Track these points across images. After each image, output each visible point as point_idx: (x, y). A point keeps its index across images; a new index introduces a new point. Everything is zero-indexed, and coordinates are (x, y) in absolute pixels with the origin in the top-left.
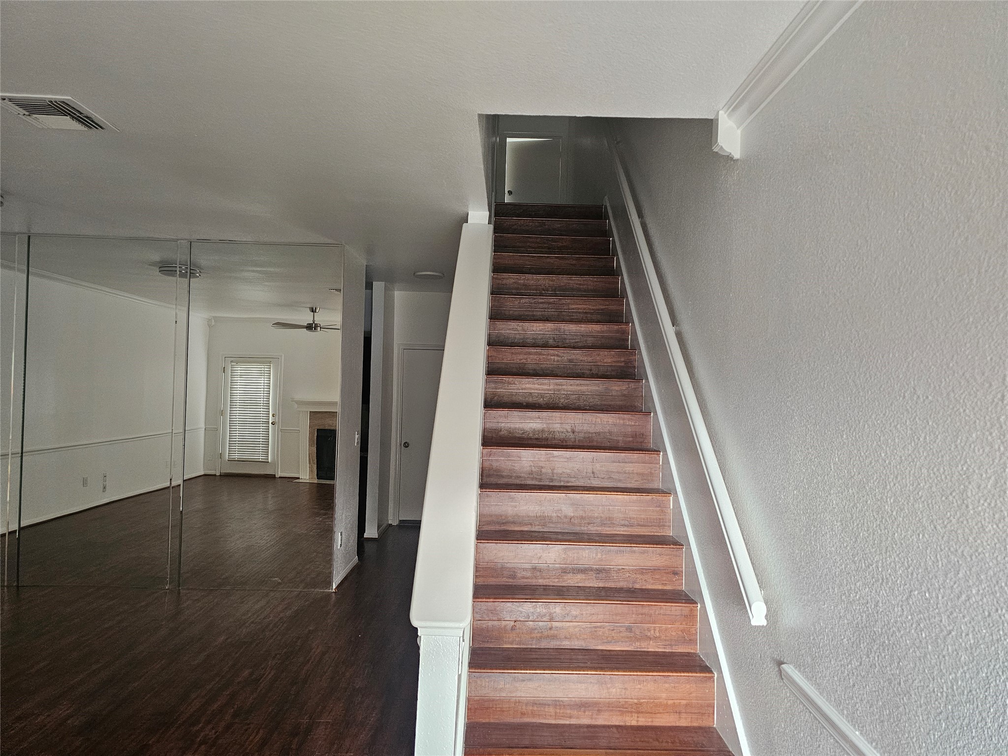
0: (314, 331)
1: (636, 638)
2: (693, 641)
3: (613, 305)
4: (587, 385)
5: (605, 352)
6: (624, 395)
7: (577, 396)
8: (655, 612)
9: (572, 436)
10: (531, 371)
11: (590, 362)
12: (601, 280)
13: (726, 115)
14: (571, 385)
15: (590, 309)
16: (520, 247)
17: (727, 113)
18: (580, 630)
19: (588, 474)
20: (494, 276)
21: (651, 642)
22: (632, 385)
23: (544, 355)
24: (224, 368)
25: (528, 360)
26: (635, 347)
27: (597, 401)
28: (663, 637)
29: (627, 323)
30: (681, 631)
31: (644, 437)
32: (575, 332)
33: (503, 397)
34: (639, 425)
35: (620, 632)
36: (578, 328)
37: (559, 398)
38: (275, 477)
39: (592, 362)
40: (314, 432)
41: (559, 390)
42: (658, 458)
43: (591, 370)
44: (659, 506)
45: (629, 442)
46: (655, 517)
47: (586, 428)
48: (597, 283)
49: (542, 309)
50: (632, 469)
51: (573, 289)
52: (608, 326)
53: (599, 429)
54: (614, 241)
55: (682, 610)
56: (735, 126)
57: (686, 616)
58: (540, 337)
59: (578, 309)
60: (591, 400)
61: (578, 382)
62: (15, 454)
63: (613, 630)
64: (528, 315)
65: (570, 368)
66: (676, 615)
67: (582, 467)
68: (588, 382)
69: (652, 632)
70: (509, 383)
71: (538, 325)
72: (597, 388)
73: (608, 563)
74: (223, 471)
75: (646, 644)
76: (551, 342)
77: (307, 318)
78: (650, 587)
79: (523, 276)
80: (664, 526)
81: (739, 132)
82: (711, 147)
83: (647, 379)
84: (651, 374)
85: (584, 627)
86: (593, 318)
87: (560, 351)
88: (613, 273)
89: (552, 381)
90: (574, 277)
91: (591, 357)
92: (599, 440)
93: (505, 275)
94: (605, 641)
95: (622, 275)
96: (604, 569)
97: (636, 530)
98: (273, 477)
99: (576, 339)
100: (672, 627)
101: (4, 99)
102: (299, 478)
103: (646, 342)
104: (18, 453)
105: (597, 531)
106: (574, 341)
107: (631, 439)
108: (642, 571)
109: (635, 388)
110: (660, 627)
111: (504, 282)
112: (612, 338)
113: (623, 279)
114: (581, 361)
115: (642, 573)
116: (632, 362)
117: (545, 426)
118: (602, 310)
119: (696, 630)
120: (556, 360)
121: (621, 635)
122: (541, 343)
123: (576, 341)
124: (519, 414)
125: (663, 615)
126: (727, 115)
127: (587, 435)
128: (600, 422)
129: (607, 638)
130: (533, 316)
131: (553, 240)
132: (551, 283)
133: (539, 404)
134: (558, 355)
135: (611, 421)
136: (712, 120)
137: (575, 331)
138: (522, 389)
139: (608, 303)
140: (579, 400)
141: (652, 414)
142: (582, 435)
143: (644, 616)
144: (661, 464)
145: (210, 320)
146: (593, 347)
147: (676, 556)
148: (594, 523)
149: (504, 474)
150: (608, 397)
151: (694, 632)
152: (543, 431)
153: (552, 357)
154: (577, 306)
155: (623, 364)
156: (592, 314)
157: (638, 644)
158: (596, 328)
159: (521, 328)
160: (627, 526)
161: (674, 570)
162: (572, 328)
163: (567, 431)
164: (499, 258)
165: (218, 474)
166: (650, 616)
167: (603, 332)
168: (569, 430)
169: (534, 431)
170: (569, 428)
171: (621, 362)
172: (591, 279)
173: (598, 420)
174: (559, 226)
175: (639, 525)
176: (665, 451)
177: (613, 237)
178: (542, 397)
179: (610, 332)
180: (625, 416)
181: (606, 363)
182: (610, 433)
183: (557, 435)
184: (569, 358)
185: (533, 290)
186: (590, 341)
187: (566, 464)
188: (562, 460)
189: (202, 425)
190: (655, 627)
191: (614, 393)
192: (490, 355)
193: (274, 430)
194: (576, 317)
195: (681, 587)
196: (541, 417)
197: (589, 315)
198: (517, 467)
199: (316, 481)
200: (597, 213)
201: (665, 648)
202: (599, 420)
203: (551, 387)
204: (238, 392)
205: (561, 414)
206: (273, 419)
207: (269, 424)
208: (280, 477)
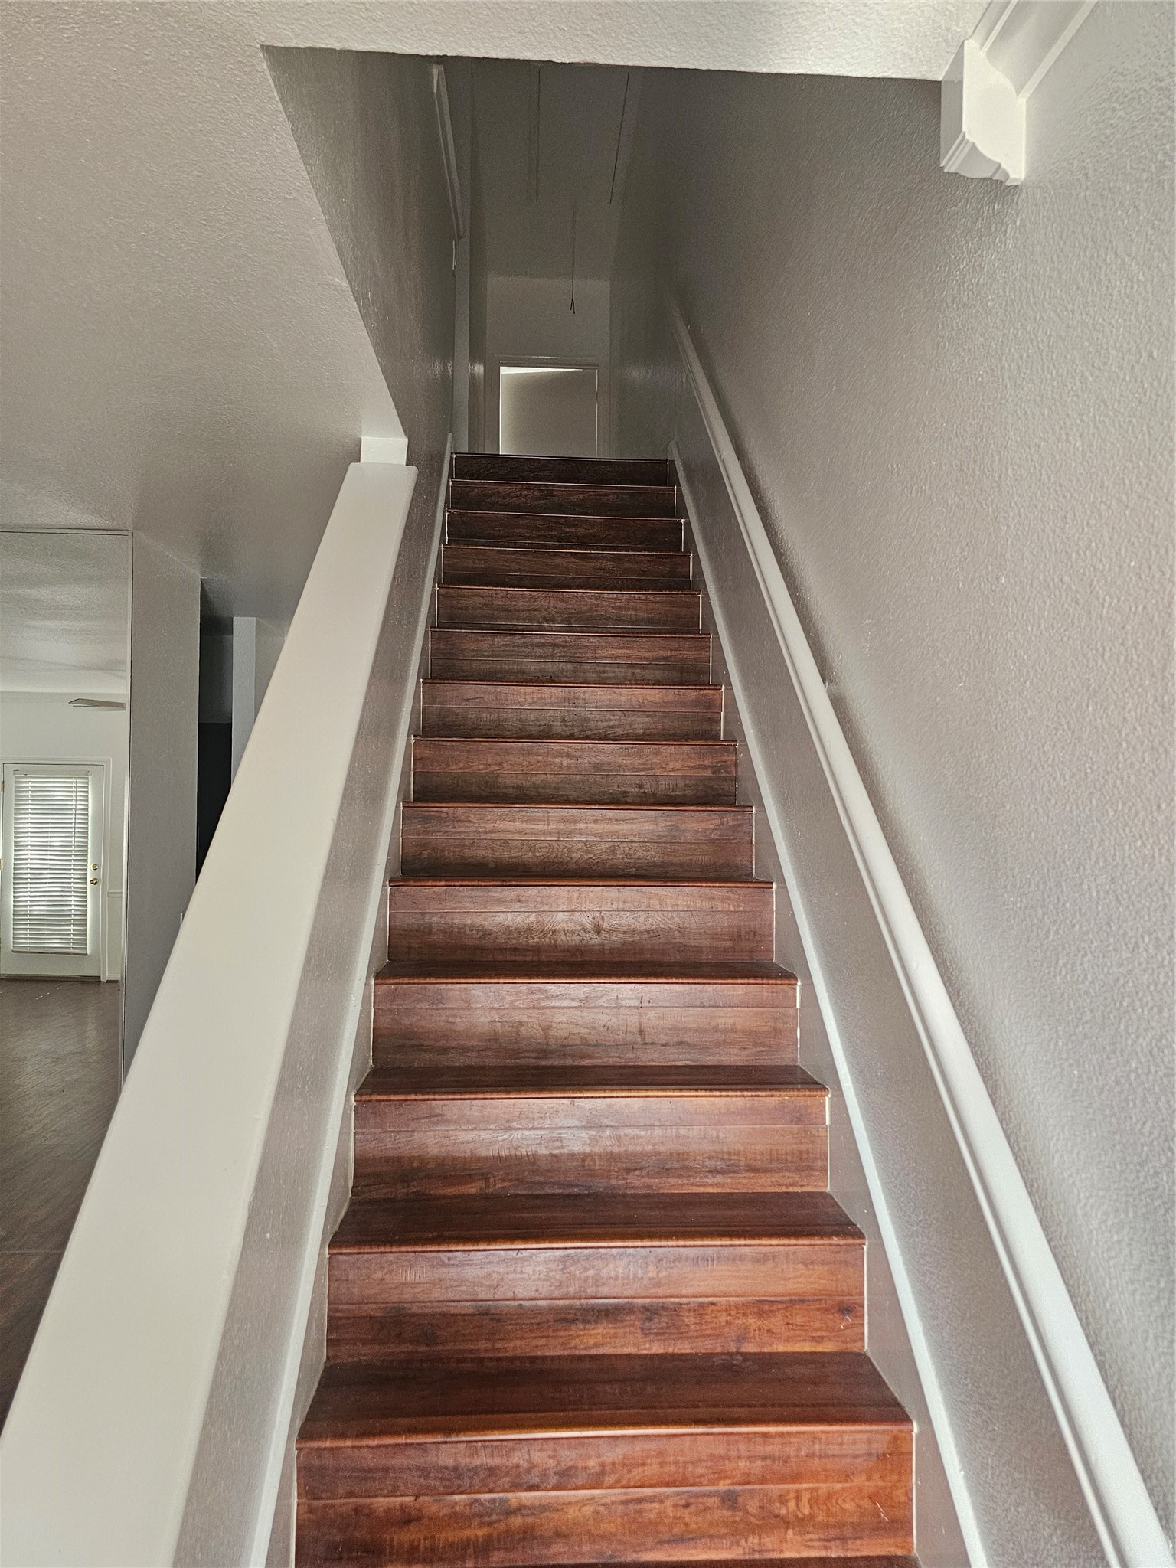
1: (748, 1523)
2: (900, 1526)
3: (688, 649)
4: (632, 820)
5: (668, 749)
6: (712, 842)
7: (608, 845)
8: (799, 1450)
9: (594, 940)
10: (511, 791)
11: (639, 770)
12: (664, 598)
13: (983, 53)
14: (596, 821)
15: (638, 658)
16: (501, 537)
17: (989, 43)
18: (597, 1512)
19: (630, 1038)
20: (441, 591)
21: (790, 1533)
22: (730, 819)
23: (537, 754)
24: (3, 782)
25: (505, 765)
26: (735, 738)
27: (651, 855)
28: (821, 1517)
29: (716, 686)
30: (870, 1498)
31: (758, 938)
32: (607, 706)
33: (443, 851)
34: (745, 912)
35: (707, 1509)
36: (614, 697)
37: (570, 851)
38: (99, 982)
39: (644, 769)
41: (570, 833)
42: (790, 993)
43: (640, 786)
44: (799, 1121)
45: (725, 950)
46: (789, 1148)
47: (627, 920)
48: (656, 606)
49: (539, 657)
50: (731, 1021)
51: (605, 619)
52: (676, 691)
53: (655, 922)
54: (688, 524)
55: (869, 1441)
56: (1010, 86)
57: (882, 1457)
58: (532, 717)
59: (616, 657)
60: (640, 854)
61: (610, 814)
63: (687, 1506)
64: (511, 672)
65: (595, 782)
66: (855, 1456)
67: (614, 1019)
68: (633, 814)
69: (792, 1504)
70: (456, 820)
71: (528, 690)
72: (652, 827)
73: (673, 1291)
74: (4, 971)
75: (775, 1539)
76: (558, 727)
78: (781, 1348)
79: (501, 592)
80: (812, 1169)
81: (1022, 102)
82: (938, 160)
83: (761, 805)
84: (770, 796)
85: (608, 1500)
86: (647, 676)
87: (575, 748)
88: (685, 584)
89: (553, 813)
90: (608, 594)
91: (641, 757)
92: (657, 947)
93: (466, 589)
94: (666, 1537)
95: (706, 589)
96: (664, 1308)
97: (745, 1181)
98: (95, 981)
99: (610, 720)
100: (843, 1489)
103: (758, 723)
106: (605, 724)
107: (729, 943)
108: (762, 1307)
109: (736, 826)
110: (813, 1490)
111: (463, 602)
112: (685, 717)
113: (706, 596)
114: (619, 766)
115: (761, 1314)
116: (728, 766)
117: (532, 918)
118: (665, 659)
119: (908, 1493)
120: (565, 764)
121: (709, 1517)
122: (535, 730)
123: (612, 723)
124: (473, 893)
125: (820, 1456)
126: (989, 53)
127: (629, 938)
128: (658, 908)
129: (670, 1530)
130: (523, 672)
131: (568, 523)
132: (560, 605)
133: (524, 865)
134: (568, 755)
135: (682, 903)
136: (940, 82)
137: (607, 703)
138: (486, 833)
139: (676, 645)
140: (613, 852)
141: (774, 886)
142: (618, 938)
143: (769, 1462)
144: (798, 1006)
146: (647, 737)
147: (846, 1264)
148: (641, 1169)
149: (425, 1043)
150: (676, 847)
151: (903, 1499)
152: (528, 930)
153: (557, 760)
154: (612, 652)
155: (708, 773)
156: (644, 668)
157: (753, 1540)
158: (653, 695)
159: (492, 697)
160: (721, 1172)
161: (842, 1302)
162: (602, 696)
163: (584, 930)
164: (455, 557)
166: (786, 1462)
167: (666, 704)
168: (589, 927)
169: (508, 931)
170: (587, 921)
171: (705, 768)
172: (643, 597)
173: (655, 903)
174: (581, 497)
175: (752, 1169)
176: (808, 977)
177: (687, 517)
178: (532, 848)
179: (684, 704)
180: (715, 892)
181: (673, 770)
182: (682, 931)
183: (562, 939)
184: (594, 760)
185: (524, 619)
186: (640, 724)
187: (578, 1013)
188: (566, 1003)
190: (798, 1491)
191: (689, 837)
192: (418, 757)
193: (95, 894)
194: (610, 675)
195: (858, 1344)
196: (523, 899)
197: (638, 671)
198: (460, 1023)
200: (658, 473)
201: (826, 1548)
202: (657, 902)
203: (552, 826)
204: (29, 826)
205: (569, 891)
206: (93, 874)
207: (86, 883)
208: (108, 982)
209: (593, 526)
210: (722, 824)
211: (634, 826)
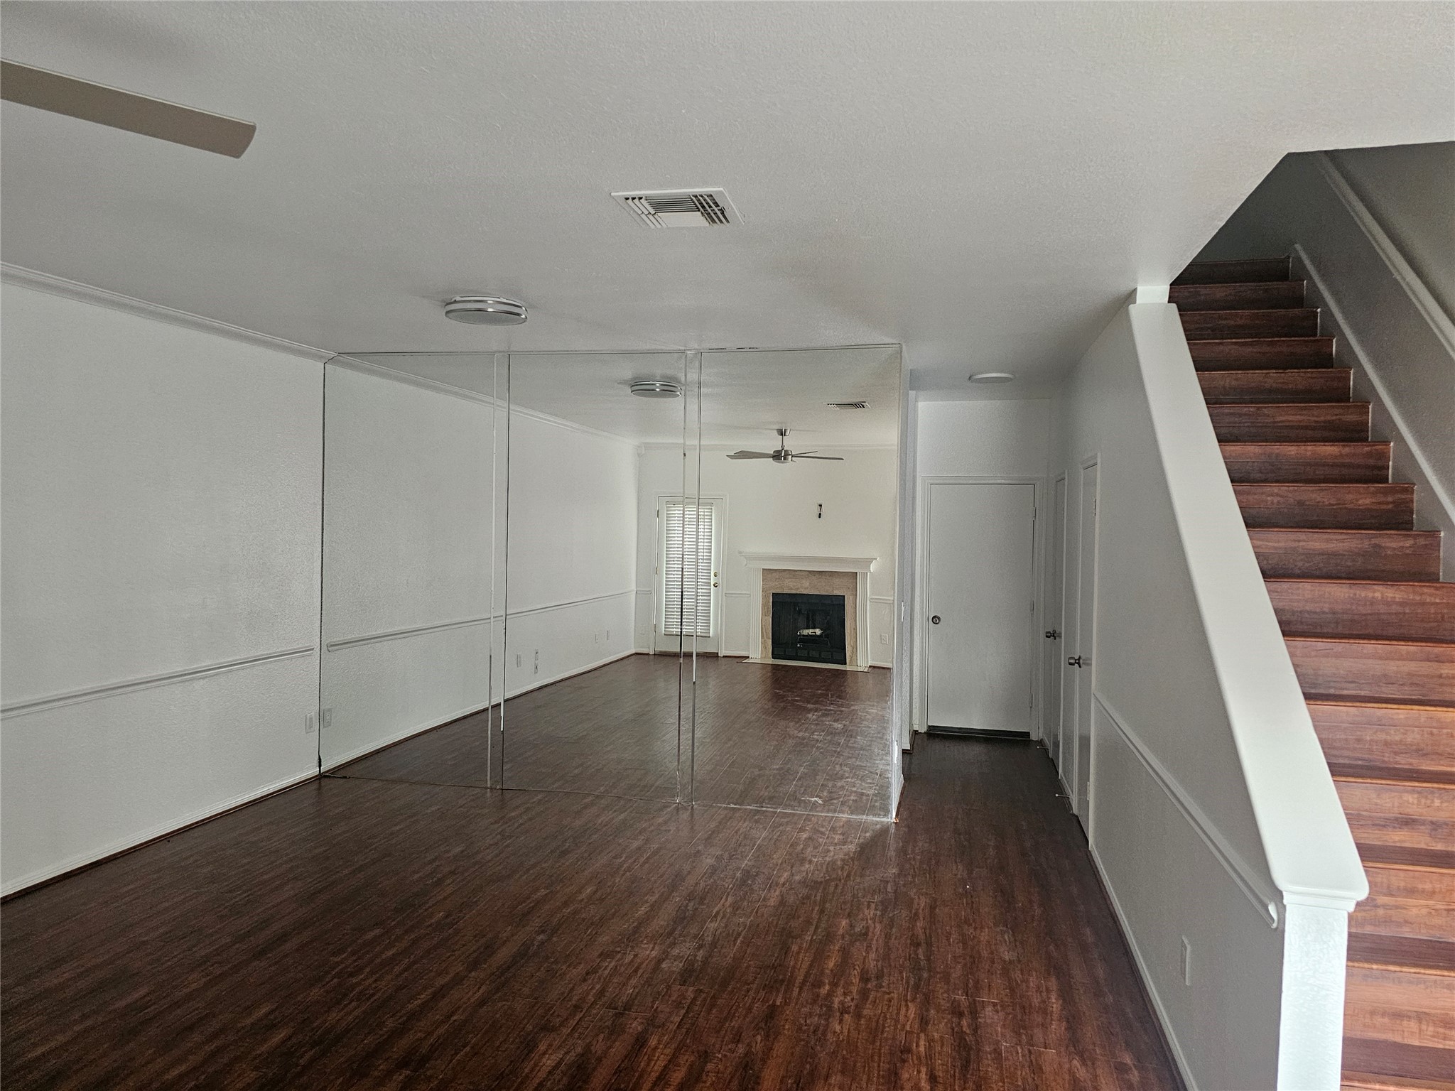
0: (782, 462)
3: (1350, 414)
4: (1342, 540)
5: (1360, 489)
6: (1407, 556)
11: (1334, 505)
12: (1318, 376)
14: (1314, 540)
15: (1312, 421)
22: (1421, 540)
24: (658, 511)
26: (1411, 480)
27: (1358, 564)
34: (1448, 603)
37: (1297, 561)
38: (718, 656)
39: (1340, 504)
40: (769, 597)
41: (1294, 549)
43: (1335, 517)
48: (1313, 382)
52: (1351, 447)
59: (1290, 421)
61: (1326, 536)
62: (496, 617)
65: (1299, 513)
68: (1342, 536)
71: (1232, 448)
72: (1358, 545)
74: (658, 649)
76: (1255, 474)
77: (774, 444)
87: (1280, 488)
89: (1281, 535)
90: (1272, 373)
93: (1205, 374)
95: (1359, 366)
96: (1445, 824)
98: (715, 656)
101: (627, 199)
102: (748, 657)
104: (502, 616)
105: (1411, 764)
106: (1293, 471)
107: (1434, 625)
109: (1428, 545)
112: (1359, 465)
113: (1361, 372)
114: (1318, 502)
116: (1407, 502)
118: (1331, 422)
120: (1275, 501)
123: (1298, 471)
131: (1220, 318)
132: (1235, 382)
134: (1277, 495)
135: (1398, 596)
137: (1295, 456)
139: (1341, 411)
140: (1328, 562)
145: (639, 447)
150: (1377, 559)
153: (1269, 498)
154: (1289, 416)
155: (1390, 506)
156: (1316, 429)
162: (1291, 450)
165: (652, 653)
167: (1345, 456)
171: (1388, 503)
172: (1301, 375)
177: (1326, 307)
179: (1358, 456)
180: (1425, 590)
181: (1364, 504)
184: (1298, 498)
186: (1322, 471)
189: (633, 587)
193: (716, 593)
197: (1309, 432)
199: (770, 661)
203: (1281, 543)
204: (676, 542)
205: (1312, 586)
206: (715, 580)
207: (710, 586)
208: (724, 657)
209: (1241, 318)
210: (1416, 544)
211: (1345, 544)
